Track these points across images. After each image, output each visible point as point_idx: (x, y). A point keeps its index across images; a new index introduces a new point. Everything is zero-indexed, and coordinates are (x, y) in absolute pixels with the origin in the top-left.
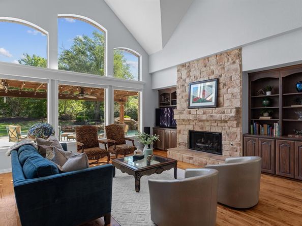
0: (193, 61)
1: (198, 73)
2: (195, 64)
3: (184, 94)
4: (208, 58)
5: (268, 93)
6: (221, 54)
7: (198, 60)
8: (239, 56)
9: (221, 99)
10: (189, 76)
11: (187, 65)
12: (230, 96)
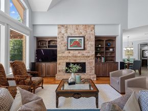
0: (70, 25)
1: (73, 32)
2: (71, 27)
3: (63, 42)
4: (79, 25)
5: (100, 46)
6: (86, 25)
7: (72, 25)
8: (94, 28)
9: (86, 46)
10: (67, 32)
11: (65, 26)
12: (90, 45)
